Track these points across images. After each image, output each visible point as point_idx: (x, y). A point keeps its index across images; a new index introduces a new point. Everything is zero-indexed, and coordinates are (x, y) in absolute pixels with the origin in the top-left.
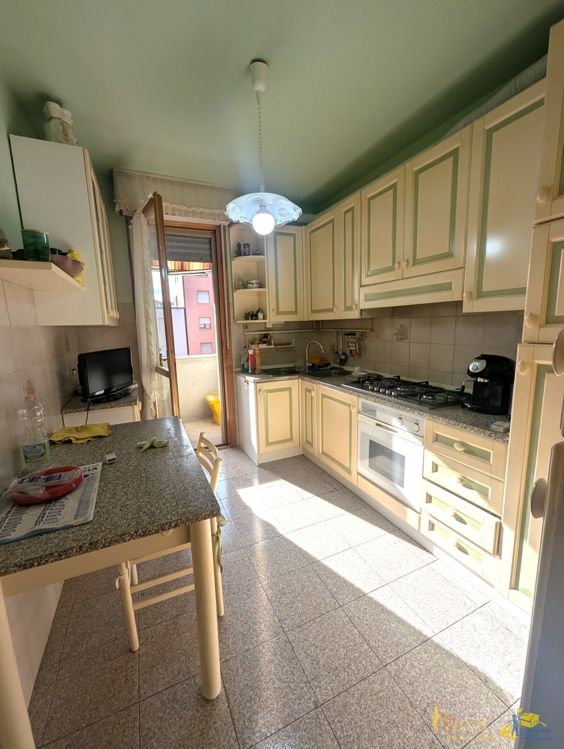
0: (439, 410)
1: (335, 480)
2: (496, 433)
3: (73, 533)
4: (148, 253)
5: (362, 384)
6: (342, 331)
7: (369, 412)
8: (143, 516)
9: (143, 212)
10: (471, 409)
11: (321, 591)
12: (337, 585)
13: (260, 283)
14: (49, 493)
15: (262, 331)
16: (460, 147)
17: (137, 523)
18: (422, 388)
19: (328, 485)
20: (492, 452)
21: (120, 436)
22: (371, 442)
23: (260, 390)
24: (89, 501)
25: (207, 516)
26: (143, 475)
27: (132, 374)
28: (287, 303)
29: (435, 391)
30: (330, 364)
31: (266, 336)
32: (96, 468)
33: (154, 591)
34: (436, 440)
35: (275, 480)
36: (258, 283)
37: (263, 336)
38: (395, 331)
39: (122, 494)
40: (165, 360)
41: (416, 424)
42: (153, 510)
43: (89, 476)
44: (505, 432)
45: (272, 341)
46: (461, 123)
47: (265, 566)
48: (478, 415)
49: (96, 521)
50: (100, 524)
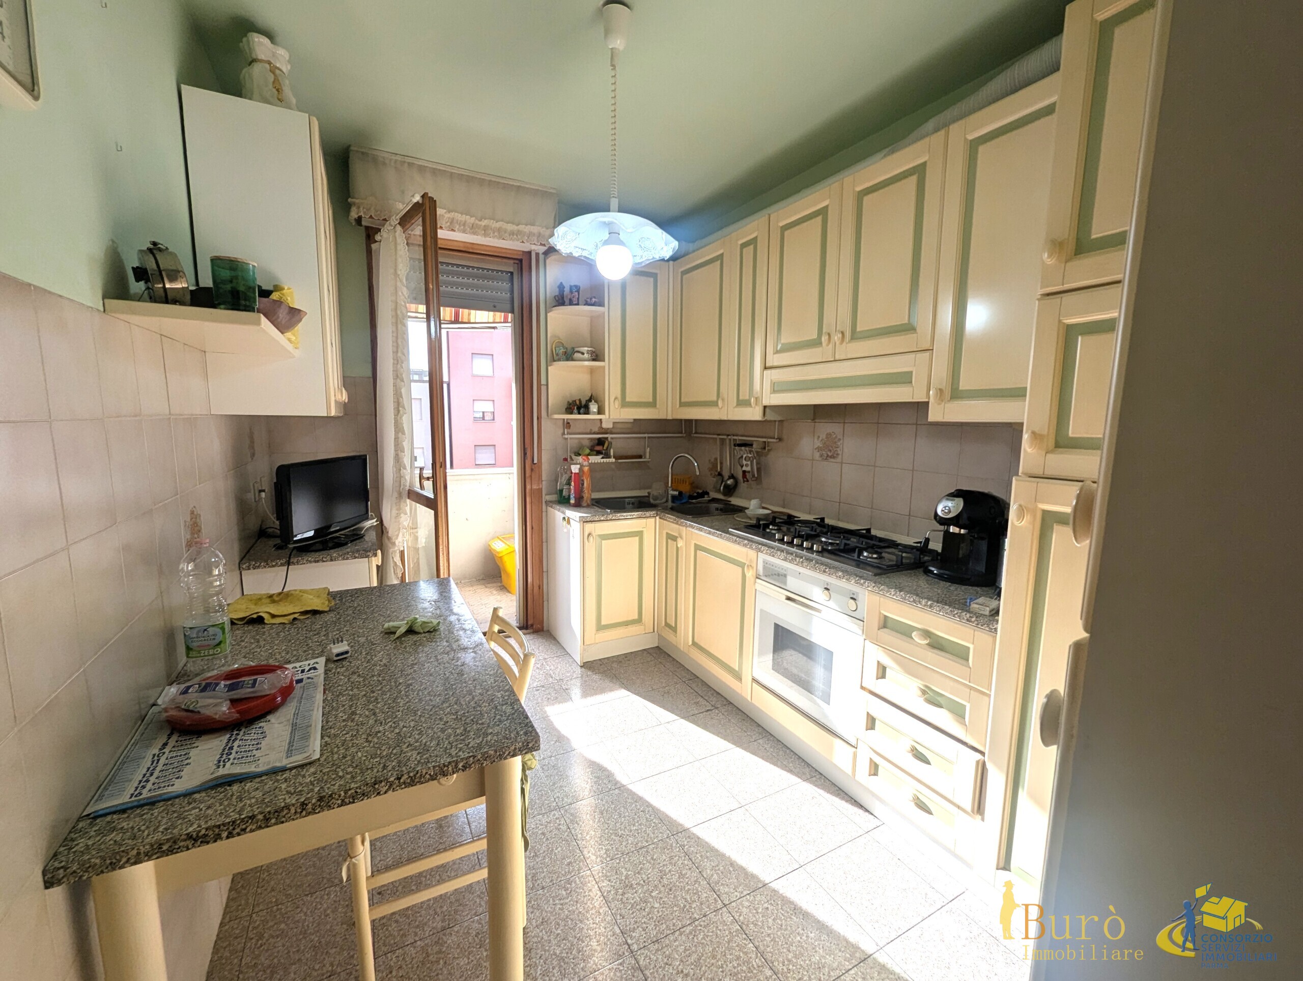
0: (887, 577)
1: (713, 692)
2: (978, 616)
3: (286, 780)
4: (405, 294)
5: (764, 529)
6: (730, 440)
7: (776, 577)
8: (407, 752)
9: (399, 224)
10: (940, 577)
11: (693, 879)
12: (719, 870)
13: (594, 352)
14: (238, 712)
15: (594, 433)
16: (928, 164)
17: (399, 762)
18: (861, 539)
19: (700, 699)
20: (971, 646)
21: (351, 612)
22: (777, 626)
23: (589, 535)
24: (311, 726)
25: (517, 750)
26: (401, 681)
27: (367, 500)
28: (638, 390)
29: (882, 544)
30: (707, 493)
31: (601, 442)
32: (315, 668)
33: (400, 888)
34: (885, 626)
35: (611, 690)
36: (592, 353)
37: (596, 441)
38: (818, 444)
39: (367, 713)
40: (428, 479)
41: (852, 598)
42: (424, 741)
43: (304, 682)
44: (992, 615)
45: (612, 451)
46: (930, 125)
47: (596, 839)
48: (950, 586)
49: (325, 760)
50: (333, 765)
